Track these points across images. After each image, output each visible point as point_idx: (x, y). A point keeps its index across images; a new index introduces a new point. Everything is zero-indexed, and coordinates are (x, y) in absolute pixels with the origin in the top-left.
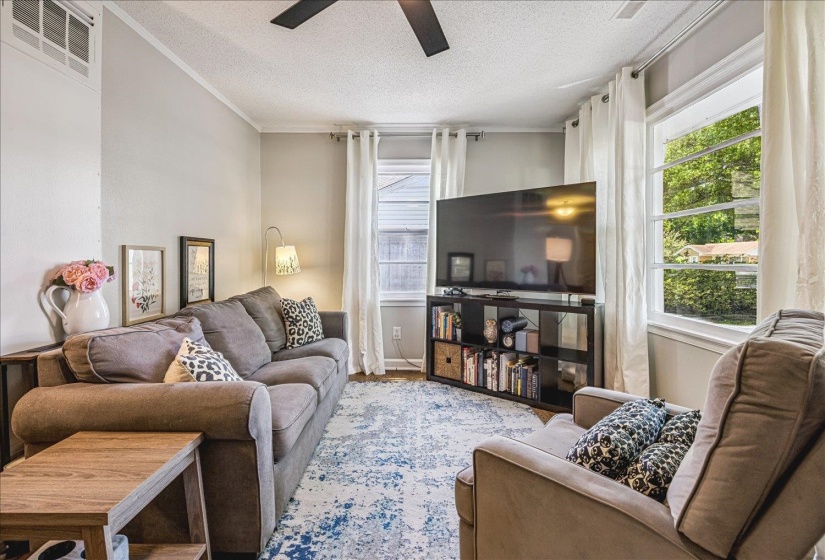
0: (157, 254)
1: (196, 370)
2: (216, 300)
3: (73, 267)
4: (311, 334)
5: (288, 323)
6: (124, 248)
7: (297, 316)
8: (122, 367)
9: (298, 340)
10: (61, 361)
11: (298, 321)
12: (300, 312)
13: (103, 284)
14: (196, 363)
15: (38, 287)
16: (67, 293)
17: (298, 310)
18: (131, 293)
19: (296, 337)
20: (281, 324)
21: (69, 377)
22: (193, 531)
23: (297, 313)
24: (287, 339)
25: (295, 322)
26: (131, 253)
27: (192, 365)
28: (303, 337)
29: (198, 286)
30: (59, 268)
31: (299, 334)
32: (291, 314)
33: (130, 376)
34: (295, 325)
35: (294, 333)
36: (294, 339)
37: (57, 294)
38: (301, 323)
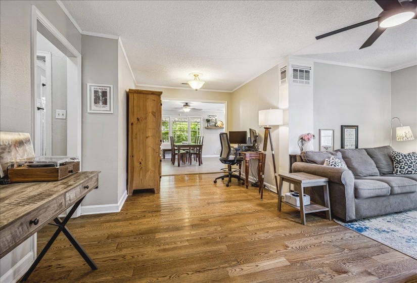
0: (331, 132)
1: (331, 163)
2: (359, 148)
3: (305, 136)
4: (410, 169)
5: (395, 163)
6: (320, 130)
7: (400, 160)
8: (313, 160)
9: (400, 172)
10: (301, 156)
11: (401, 162)
12: (403, 158)
13: (312, 140)
14: (331, 161)
15: (297, 140)
16: (304, 142)
17: (401, 157)
18: (322, 144)
19: (399, 169)
20: (391, 163)
21: (302, 161)
22: (326, 204)
23: (401, 158)
24: (393, 170)
25: (399, 162)
26: (322, 131)
27: (329, 162)
28: (404, 170)
29: (350, 144)
30: (302, 135)
31: (400, 168)
32: (396, 158)
33: (314, 162)
34: (398, 164)
35: (398, 167)
36: (397, 170)
37: (302, 142)
38: (403, 163)
